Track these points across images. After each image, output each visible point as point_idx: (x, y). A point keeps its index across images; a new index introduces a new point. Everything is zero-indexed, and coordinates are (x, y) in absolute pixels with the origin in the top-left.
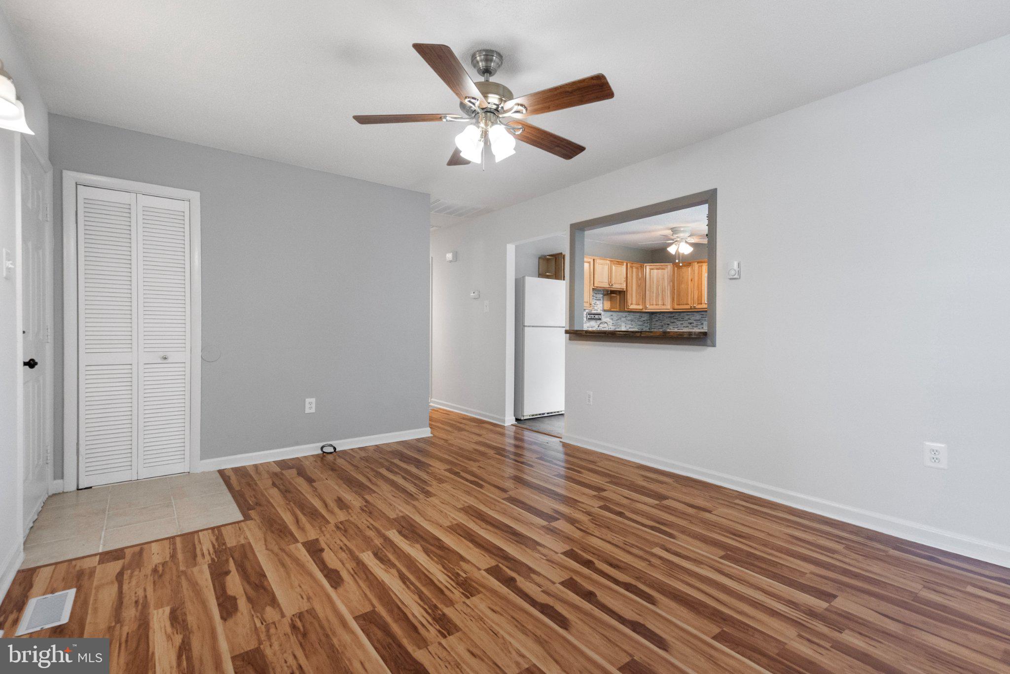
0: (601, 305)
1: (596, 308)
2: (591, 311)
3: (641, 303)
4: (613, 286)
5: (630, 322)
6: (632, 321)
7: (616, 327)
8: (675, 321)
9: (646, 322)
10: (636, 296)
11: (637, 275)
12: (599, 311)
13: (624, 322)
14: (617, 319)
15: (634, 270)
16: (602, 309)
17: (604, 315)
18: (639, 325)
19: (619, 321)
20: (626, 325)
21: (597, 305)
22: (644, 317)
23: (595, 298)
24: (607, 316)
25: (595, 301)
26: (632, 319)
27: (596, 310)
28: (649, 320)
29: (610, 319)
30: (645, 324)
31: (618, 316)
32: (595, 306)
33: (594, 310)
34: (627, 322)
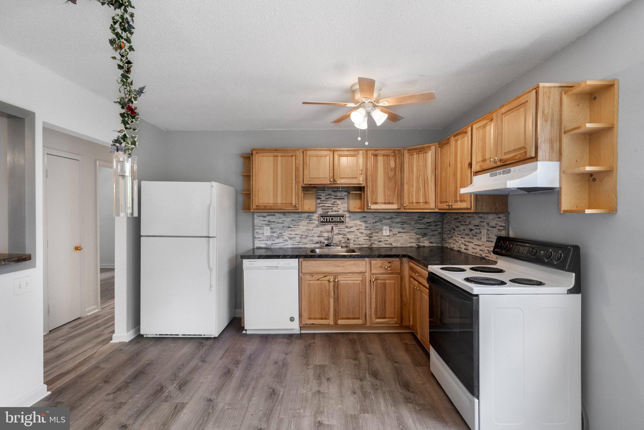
0: (346, 205)
1: (335, 209)
2: (328, 212)
3: (394, 201)
4: (338, 182)
5: (399, 225)
6: (403, 223)
7: (372, 231)
8: (459, 224)
9: (434, 224)
10: (385, 192)
11: (386, 164)
12: (341, 212)
13: (387, 225)
14: (374, 221)
15: (380, 159)
16: (346, 209)
17: (350, 217)
18: (418, 229)
19: (378, 224)
20: (391, 228)
21: (336, 206)
22: (429, 218)
23: (333, 197)
24: (356, 218)
25: (333, 201)
26: (403, 221)
27: (336, 211)
28: (440, 221)
29: (360, 221)
30: (432, 227)
31: (375, 218)
32: (334, 207)
33: (332, 211)
34: (394, 225)
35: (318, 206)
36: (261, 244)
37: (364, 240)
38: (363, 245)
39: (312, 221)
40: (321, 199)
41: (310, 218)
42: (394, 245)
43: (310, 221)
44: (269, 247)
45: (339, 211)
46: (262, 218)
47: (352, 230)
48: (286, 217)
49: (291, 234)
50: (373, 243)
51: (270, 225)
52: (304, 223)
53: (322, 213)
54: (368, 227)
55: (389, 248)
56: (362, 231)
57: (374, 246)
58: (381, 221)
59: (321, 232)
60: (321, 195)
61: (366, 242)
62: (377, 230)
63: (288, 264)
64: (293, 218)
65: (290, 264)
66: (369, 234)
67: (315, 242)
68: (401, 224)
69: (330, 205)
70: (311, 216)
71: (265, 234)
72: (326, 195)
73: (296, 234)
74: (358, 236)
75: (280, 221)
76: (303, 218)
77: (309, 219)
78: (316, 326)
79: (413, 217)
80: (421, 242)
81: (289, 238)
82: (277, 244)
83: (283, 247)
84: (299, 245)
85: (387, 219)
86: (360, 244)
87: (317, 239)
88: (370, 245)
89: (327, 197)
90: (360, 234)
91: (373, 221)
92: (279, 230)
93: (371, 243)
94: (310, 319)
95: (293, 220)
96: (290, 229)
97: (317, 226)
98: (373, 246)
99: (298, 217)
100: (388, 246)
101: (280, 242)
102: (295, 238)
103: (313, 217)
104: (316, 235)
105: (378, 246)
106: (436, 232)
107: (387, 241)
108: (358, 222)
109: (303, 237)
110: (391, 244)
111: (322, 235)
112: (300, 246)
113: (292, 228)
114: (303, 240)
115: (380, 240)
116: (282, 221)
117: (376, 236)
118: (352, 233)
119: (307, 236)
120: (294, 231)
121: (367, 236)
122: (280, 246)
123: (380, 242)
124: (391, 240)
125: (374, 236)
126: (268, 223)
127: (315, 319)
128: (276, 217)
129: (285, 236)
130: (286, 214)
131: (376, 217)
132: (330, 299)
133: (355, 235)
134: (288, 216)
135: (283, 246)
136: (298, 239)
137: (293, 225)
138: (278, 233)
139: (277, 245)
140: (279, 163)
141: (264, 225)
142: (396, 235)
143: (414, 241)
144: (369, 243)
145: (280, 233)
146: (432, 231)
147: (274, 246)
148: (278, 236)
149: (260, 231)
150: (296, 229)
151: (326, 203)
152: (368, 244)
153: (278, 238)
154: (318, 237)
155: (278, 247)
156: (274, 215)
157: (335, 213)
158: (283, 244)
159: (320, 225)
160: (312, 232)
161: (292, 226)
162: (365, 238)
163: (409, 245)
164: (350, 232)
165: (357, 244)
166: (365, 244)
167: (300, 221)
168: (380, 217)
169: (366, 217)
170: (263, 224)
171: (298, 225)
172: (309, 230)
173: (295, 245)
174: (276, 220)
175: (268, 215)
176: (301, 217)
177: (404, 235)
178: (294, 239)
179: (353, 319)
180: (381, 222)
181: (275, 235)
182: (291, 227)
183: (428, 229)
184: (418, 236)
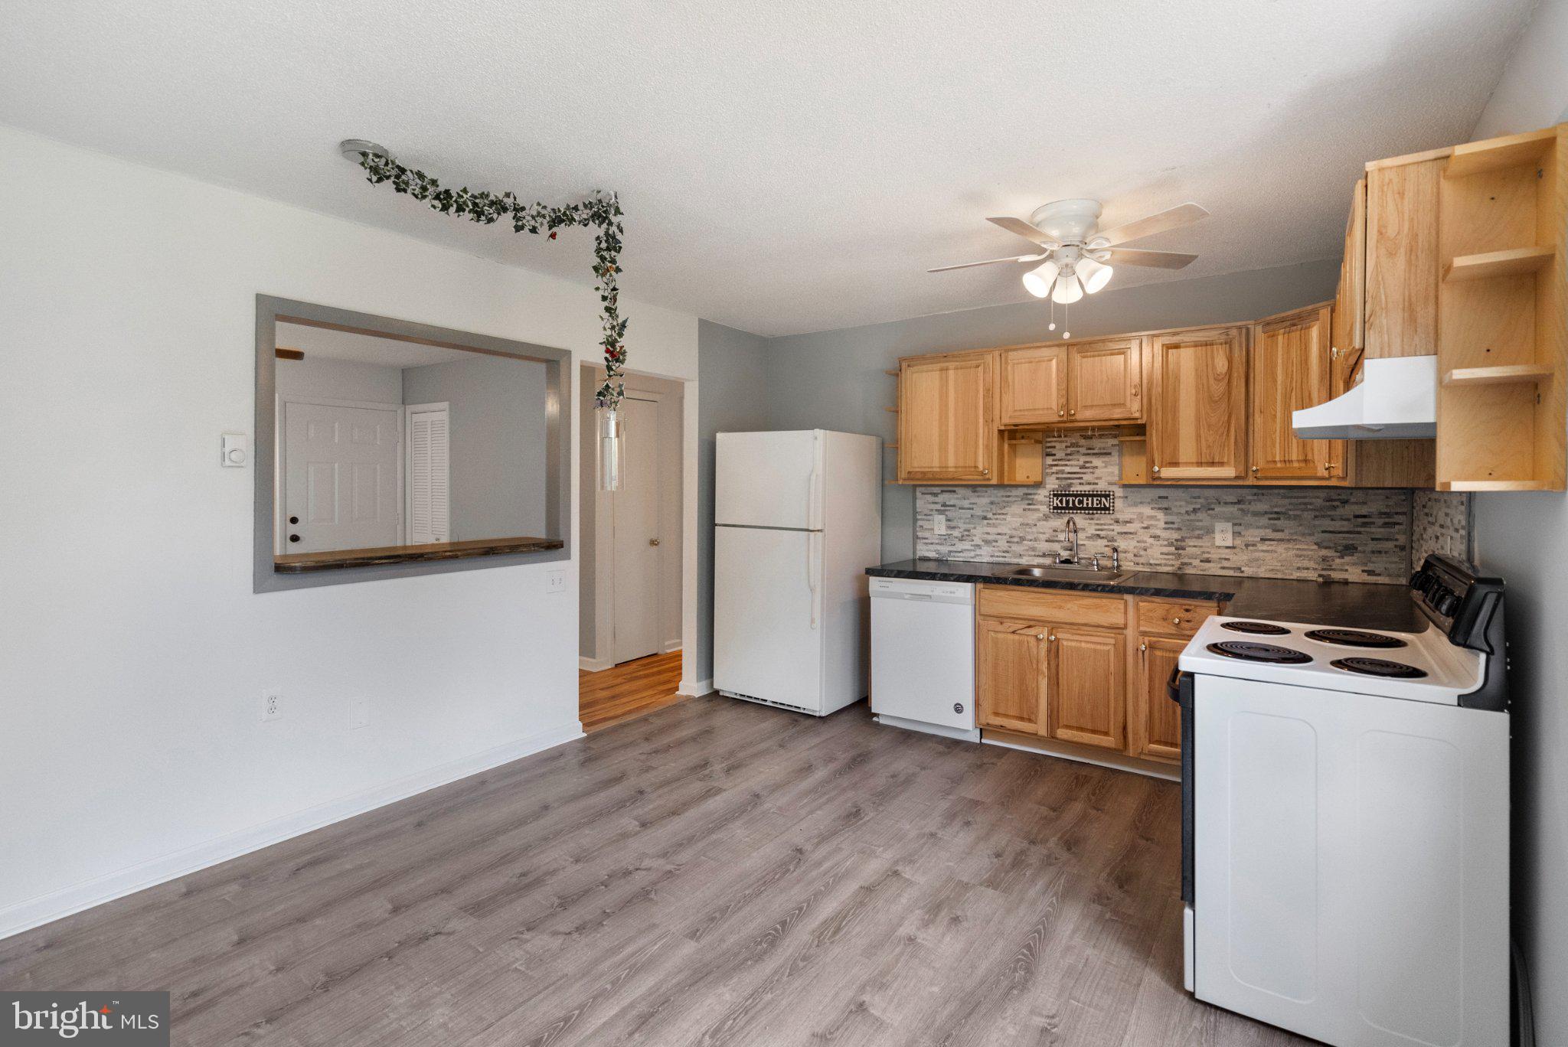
0: (1116, 470)
1: (1087, 478)
2: (1070, 485)
3: (1229, 458)
4: (1078, 417)
5: (1264, 521)
6: (1277, 515)
7: (1184, 533)
8: (1426, 521)
9: (1380, 521)
10: (1198, 437)
11: (1204, 367)
12: (1102, 486)
13: (1227, 520)
14: (1190, 508)
15: (1188, 355)
16: (1116, 479)
17: (1126, 497)
18: (1323, 532)
19: (1200, 515)
20: (1237, 529)
21: (1091, 470)
22: (1364, 503)
23: (1083, 450)
24: (1140, 501)
25: (1083, 459)
26: (1276, 510)
27: (1089, 484)
28: (1404, 514)
29: (1152, 509)
30: (1373, 530)
31: (1194, 500)
32: (1084, 473)
33: (1080, 484)
34: (1249, 519)
35: (1047, 471)
36: (928, 551)
37: (1162, 554)
38: (1158, 568)
39: (1034, 505)
40: (1055, 455)
41: (1030, 499)
42: (1248, 571)
43: (1029, 504)
44: (945, 559)
45: (1097, 484)
46: (930, 498)
47: (1129, 528)
48: (978, 496)
49: (988, 533)
50: (1186, 564)
51: (947, 513)
52: (1016, 509)
53: (1057, 486)
54: (1173, 523)
55: (1233, 579)
56: (1158, 532)
57: (1189, 571)
58: (1209, 509)
59: (1054, 531)
60: (1054, 447)
61: (1168, 559)
62: (1197, 532)
63: (951, 593)
64: (992, 499)
65: (954, 593)
66: (1177, 540)
67: (1041, 554)
68: (1270, 519)
69: (1077, 469)
70: (1030, 494)
71: (937, 532)
72: (1066, 447)
73: (999, 534)
74: (1148, 545)
75: (966, 503)
76: (1014, 499)
77: (1027, 502)
78: (1008, 732)
79: (1306, 500)
80: (1333, 569)
81: (983, 541)
82: (960, 552)
83: (972, 560)
84: (1005, 557)
85: (1226, 503)
86: (1151, 564)
87: (1044, 547)
88: (1180, 568)
89: (1069, 451)
90: (1151, 540)
91: (1188, 509)
92: (964, 523)
93: (1183, 564)
94: (996, 714)
95: (992, 503)
96: (985, 522)
97: (1046, 518)
98: (1187, 572)
99: (1003, 496)
100: (1231, 573)
101: (965, 550)
102: (997, 541)
103: (1036, 497)
104: (1043, 537)
105: (1202, 573)
106: (1390, 545)
107: (1228, 559)
108: (1147, 511)
109: (1016, 540)
110: (1240, 569)
111: (1056, 539)
112: (1007, 560)
113: (990, 519)
114: (1015, 548)
115: (1206, 556)
116: (970, 504)
117: (1195, 546)
118: (1132, 536)
119: (1022, 539)
120: (994, 526)
121: (1171, 544)
122: (965, 557)
123: (1208, 561)
124: (1239, 558)
125: (1190, 546)
126: (943, 508)
127: (1006, 716)
128: (959, 496)
129: (975, 535)
130: (979, 489)
131: (1195, 498)
132: (1040, 678)
133: (1138, 542)
134: (983, 494)
135: (972, 558)
136: (1002, 543)
137: (994, 514)
138: (961, 530)
139: (959, 554)
140: (951, 383)
141: (934, 512)
142: (1253, 545)
143: (1312, 564)
144: (1177, 563)
145: (965, 530)
146: (1373, 539)
147: (954, 557)
148: (963, 536)
149: (926, 525)
150: (1000, 521)
151: (1066, 465)
152: (1173, 565)
153: (961, 539)
154: (1047, 541)
155: (961, 559)
156: (954, 491)
157: (1087, 488)
158: (972, 554)
159: (1052, 516)
160: (1034, 529)
161: (990, 515)
162: (1166, 550)
163: (1296, 575)
164: (1126, 533)
165: (1142, 564)
166: (1166, 565)
167: (1008, 504)
168: (1206, 499)
169: (1167, 498)
170: (932, 510)
171: (1003, 514)
172: (1027, 524)
173: (997, 556)
174: (959, 503)
175: (942, 491)
176: (1009, 496)
177: (1281, 548)
178: (994, 544)
179: (1094, 732)
180: (1210, 512)
181: (956, 533)
182: (988, 517)
183: (1359, 533)
184: (1324, 552)
